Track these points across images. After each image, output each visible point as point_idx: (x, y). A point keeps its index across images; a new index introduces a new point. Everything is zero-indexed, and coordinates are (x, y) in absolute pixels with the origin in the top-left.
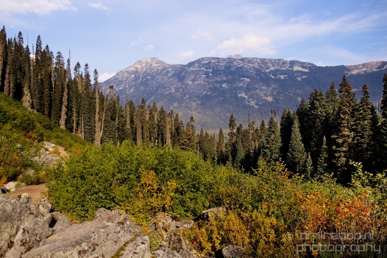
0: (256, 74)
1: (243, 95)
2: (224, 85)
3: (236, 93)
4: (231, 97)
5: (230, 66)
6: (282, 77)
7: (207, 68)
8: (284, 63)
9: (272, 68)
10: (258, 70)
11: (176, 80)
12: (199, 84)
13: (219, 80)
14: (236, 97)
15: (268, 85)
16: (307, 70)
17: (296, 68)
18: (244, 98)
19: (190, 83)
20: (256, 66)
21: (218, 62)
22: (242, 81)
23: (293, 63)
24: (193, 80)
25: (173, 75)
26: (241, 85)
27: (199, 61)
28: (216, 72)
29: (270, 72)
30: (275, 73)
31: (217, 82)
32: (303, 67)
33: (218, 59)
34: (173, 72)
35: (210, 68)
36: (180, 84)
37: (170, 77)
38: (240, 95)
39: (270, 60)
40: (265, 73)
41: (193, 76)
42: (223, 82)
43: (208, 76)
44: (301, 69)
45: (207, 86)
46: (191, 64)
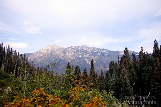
0: (91, 53)
1: (86, 60)
2: (80, 56)
3: (84, 59)
4: (82, 60)
5: (82, 49)
6: (100, 54)
7: (74, 50)
8: (100, 49)
9: (96, 51)
10: (92, 51)
11: (63, 53)
12: (71, 55)
13: (78, 54)
14: (84, 61)
15: (95, 57)
16: (108, 52)
17: (104, 51)
18: (87, 61)
19: (68, 55)
20: (91, 50)
21: (78, 48)
22: (86, 55)
23: (103, 49)
24: (69, 54)
25: (62, 52)
26: (86, 56)
27: (71, 47)
28: (77, 51)
29: (96, 52)
30: (97, 52)
31: (77, 55)
32: (106, 51)
33: (78, 46)
34: (62, 50)
35: (75, 50)
36: (64, 55)
37: (61, 52)
38: (85, 60)
39: (96, 48)
40: (94, 53)
41: (69, 52)
42: (79, 55)
43: (74, 53)
44: (106, 52)
45: (74, 56)
46: (68, 48)
